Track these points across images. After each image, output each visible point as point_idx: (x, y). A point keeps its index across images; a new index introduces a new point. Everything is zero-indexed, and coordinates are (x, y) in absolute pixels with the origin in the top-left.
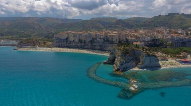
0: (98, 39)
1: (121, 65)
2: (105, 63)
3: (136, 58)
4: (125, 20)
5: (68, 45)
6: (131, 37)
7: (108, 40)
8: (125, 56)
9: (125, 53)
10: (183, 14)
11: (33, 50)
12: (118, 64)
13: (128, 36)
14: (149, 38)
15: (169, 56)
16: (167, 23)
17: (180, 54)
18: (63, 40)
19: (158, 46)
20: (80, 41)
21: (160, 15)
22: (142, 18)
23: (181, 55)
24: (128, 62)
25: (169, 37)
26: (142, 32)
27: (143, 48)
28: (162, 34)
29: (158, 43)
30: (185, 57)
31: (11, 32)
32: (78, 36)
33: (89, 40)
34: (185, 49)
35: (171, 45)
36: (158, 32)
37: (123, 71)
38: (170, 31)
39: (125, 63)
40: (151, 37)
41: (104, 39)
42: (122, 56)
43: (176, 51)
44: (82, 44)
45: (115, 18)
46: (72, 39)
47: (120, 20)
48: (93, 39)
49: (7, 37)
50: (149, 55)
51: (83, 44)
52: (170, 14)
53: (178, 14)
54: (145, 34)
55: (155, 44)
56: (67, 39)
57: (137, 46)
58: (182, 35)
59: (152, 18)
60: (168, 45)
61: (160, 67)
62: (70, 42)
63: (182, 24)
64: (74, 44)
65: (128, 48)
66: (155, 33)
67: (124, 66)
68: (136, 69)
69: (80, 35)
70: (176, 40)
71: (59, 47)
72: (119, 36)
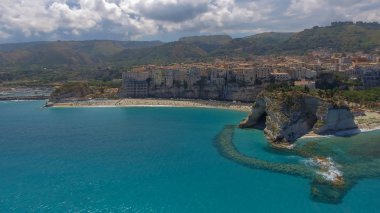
0: (212, 79)
1: (285, 129)
3: (307, 114)
5: (151, 92)
6: (279, 71)
7: (234, 80)
11: (82, 105)
12: (278, 126)
13: (272, 70)
14: (314, 72)
15: (363, 106)
16: (331, 41)
18: (141, 82)
20: (176, 83)
24: (295, 122)
26: (297, 60)
28: (333, 62)
29: (330, 81)
31: (26, 72)
32: (171, 73)
33: (194, 80)
37: (289, 141)
39: (291, 125)
40: (317, 68)
41: (226, 79)
42: (283, 110)
43: (372, 94)
46: (158, 80)
48: (203, 78)
49: (20, 81)
51: (182, 89)
52: (335, 25)
53: (351, 23)
56: (149, 80)
60: (351, 85)
62: (156, 87)
63: (360, 41)
64: (163, 91)
65: (289, 93)
67: (289, 131)
68: (311, 136)
69: (174, 72)
71: (134, 97)
72: (256, 71)
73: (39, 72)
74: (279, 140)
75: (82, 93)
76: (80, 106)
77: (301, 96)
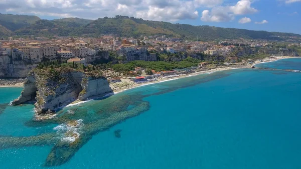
1: (49, 101)
2: (16, 104)
3: (75, 85)
6: (65, 50)
7: (19, 58)
8: (54, 84)
9: (54, 80)
10: (132, 18)
12: (44, 101)
13: (60, 49)
14: (93, 51)
15: (122, 74)
17: (134, 70)
19: (107, 61)
21: (106, 18)
22: (82, 20)
23: (135, 72)
24: (62, 94)
25: (120, 48)
26: (82, 41)
27: (84, 68)
28: (110, 44)
29: (107, 58)
30: (140, 74)
34: (139, 62)
35: (124, 59)
36: (104, 41)
37: (54, 112)
38: (120, 40)
39: (57, 96)
40: (96, 48)
41: (11, 57)
42: (48, 85)
43: (129, 66)
47: (43, 21)
50: (94, 78)
52: (118, 17)
53: (127, 17)
54: (87, 45)
55: (103, 60)
57: (75, 65)
58: (133, 45)
59: (96, 21)
61: (112, 91)
63: (133, 30)
65: (58, 69)
66: (102, 43)
67: (55, 102)
68: (78, 103)
70: (127, 51)
72: (41, 49)
74: (44, 112)
77: (69, 71)
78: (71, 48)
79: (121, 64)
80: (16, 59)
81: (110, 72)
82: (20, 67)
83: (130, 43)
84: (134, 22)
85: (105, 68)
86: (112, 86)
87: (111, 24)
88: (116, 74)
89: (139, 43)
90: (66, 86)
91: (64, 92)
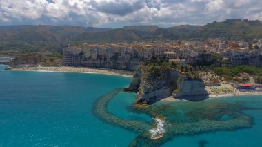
0: (122, 55)
1: (147, 93)
2: (126, 90)
3: (171, 83)
4: (168, 29)
5: (82, 63)
6: (170, 51)
7: (136, 56)
8: (154, 80)
10: (246, 21)
12: (143, 92)
13: (167, 51)
14: (196, 53)
15: (223, 78)
17: (240, 75)
18: (76, 55)
19: (208, 64)
20: (99, 57)
21: (215, 22)
22: (192, 26)
23: (241, 78)
24: (158, 89)
25: (225, 51)
26: (187, 44)
27: (182, 68)
28: (216, 47)
29: (209, 60)
30: (245, 80)
31: (12, 46)
32: (96, 50)
33: (111, 55)
34: (246, 68)
35: (228, 63)
36: (210, 45)
37: (148, 103)
38: (227, 43)
39: (154, 90)
40: (199, 51)
41: (132, 55)
42: (148, 80)
43: (234, 71)
44: (101, 62)
45: (155, 26)
46: (87, 54)
48: (117, 54)
49: (5, 52)
50: (189, 79)
51: (103, 61)
53: (240, 20)
54: (191, 48)
55: (205, 62)
56: (81, 54)
57: (174, 65)
58: (243, 48)
59: (205, 26)
61: (206, 95)
62: (85, 60)
63: (245, 33)
64: (90, 62)
65: (159, 67)
66: (206, 46)
67: (151, 95)
68: (170, 99)
69: (98, 48)
70: (233, 55)
71: (70, 65)
72: (152, 50)
73: (21, 46)
74: (141, 101)
75: (35, 61)
76: (29, 70)
78: (175, 50)
79: (224, 68)
80: (134, 57)
81: (210, 75)
82: (136, 63)
83: (239, 46)
84: (247, 25)
85: (205, 70)
86: (208, 89)
87: (219, 28)
88: (216, 77)
89: (250, 47)
90: (163, 83)
91: (160, 88)
